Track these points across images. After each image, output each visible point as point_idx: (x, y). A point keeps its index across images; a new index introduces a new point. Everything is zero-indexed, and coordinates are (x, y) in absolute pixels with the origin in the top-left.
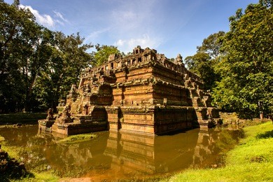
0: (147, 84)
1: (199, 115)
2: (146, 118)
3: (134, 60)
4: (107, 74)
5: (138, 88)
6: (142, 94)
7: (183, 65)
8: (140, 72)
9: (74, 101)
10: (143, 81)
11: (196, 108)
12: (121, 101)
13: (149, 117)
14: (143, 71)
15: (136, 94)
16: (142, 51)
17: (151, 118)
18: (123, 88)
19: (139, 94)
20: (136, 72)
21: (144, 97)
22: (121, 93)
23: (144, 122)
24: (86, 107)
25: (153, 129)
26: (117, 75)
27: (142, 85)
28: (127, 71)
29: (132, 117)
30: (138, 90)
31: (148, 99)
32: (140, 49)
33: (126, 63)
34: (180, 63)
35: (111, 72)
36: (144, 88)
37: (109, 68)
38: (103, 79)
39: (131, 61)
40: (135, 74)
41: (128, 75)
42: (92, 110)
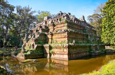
2: (63, 51)
3: (57, 20)
4: (43, 27)
5: (60, 35)
6: (62, 38)
7: (85, 22)
8: (61, 26)
9: (27, 42)
10: (62, 31)
14: (62, 25)
16: (62, 14)
17: (66, 51)
18: (52, 35)
19: (60, 38)
20: (59, 26)
22: (51, 37)
23: (63, 53)
24: (33, 45)
25: (67, 56)
31: (65, 41)
32: (61, 13)
34: (83, 20)
35: (45, 26)
36: (63, 34)
37: (44, 24)
38: (41, 30)
39: (56, 20)
40: (58, 27)
41: (55, 27)
42: (36, 47)
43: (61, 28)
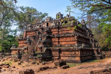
0: (73, 36)
1: (95, 52)
2: (75, 53)
6: (70, 41)
8: (67, 29)
10: (71, 35)
11: (94, 49)
12: (58, 45)
13: (77, 53)
15: (67, 41)
17: (78, 53)
18: (59, 38)
19: (69, 41)
21: (72, 43)
22: (58, 41)
23: (75, 55)
24: (41, 48)
25: (79, 58)
26: (52, 30)
27: (71, 37)
28: (59, 28)
29: (67, 53)
30: (68, 39)
31: (74, 44)
33: (57, 24)
34: (84, 24)
36: (72, 38)
37: (45, 26)
38: (46, 33)
39: (61, 23)
40: (64, 30)
41: (59, 31)
42: (45, 49)
43: (67, 31)
